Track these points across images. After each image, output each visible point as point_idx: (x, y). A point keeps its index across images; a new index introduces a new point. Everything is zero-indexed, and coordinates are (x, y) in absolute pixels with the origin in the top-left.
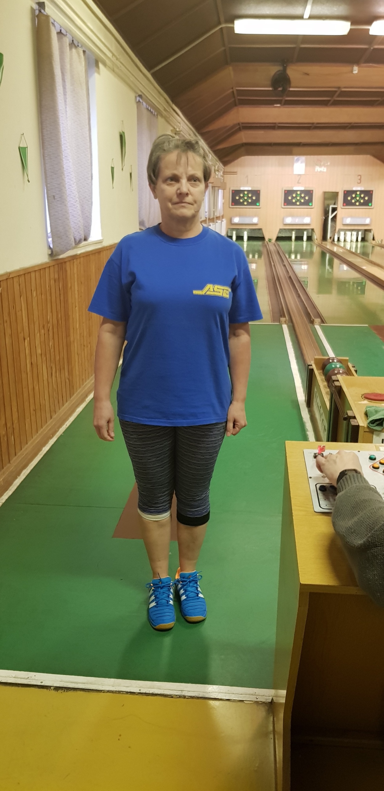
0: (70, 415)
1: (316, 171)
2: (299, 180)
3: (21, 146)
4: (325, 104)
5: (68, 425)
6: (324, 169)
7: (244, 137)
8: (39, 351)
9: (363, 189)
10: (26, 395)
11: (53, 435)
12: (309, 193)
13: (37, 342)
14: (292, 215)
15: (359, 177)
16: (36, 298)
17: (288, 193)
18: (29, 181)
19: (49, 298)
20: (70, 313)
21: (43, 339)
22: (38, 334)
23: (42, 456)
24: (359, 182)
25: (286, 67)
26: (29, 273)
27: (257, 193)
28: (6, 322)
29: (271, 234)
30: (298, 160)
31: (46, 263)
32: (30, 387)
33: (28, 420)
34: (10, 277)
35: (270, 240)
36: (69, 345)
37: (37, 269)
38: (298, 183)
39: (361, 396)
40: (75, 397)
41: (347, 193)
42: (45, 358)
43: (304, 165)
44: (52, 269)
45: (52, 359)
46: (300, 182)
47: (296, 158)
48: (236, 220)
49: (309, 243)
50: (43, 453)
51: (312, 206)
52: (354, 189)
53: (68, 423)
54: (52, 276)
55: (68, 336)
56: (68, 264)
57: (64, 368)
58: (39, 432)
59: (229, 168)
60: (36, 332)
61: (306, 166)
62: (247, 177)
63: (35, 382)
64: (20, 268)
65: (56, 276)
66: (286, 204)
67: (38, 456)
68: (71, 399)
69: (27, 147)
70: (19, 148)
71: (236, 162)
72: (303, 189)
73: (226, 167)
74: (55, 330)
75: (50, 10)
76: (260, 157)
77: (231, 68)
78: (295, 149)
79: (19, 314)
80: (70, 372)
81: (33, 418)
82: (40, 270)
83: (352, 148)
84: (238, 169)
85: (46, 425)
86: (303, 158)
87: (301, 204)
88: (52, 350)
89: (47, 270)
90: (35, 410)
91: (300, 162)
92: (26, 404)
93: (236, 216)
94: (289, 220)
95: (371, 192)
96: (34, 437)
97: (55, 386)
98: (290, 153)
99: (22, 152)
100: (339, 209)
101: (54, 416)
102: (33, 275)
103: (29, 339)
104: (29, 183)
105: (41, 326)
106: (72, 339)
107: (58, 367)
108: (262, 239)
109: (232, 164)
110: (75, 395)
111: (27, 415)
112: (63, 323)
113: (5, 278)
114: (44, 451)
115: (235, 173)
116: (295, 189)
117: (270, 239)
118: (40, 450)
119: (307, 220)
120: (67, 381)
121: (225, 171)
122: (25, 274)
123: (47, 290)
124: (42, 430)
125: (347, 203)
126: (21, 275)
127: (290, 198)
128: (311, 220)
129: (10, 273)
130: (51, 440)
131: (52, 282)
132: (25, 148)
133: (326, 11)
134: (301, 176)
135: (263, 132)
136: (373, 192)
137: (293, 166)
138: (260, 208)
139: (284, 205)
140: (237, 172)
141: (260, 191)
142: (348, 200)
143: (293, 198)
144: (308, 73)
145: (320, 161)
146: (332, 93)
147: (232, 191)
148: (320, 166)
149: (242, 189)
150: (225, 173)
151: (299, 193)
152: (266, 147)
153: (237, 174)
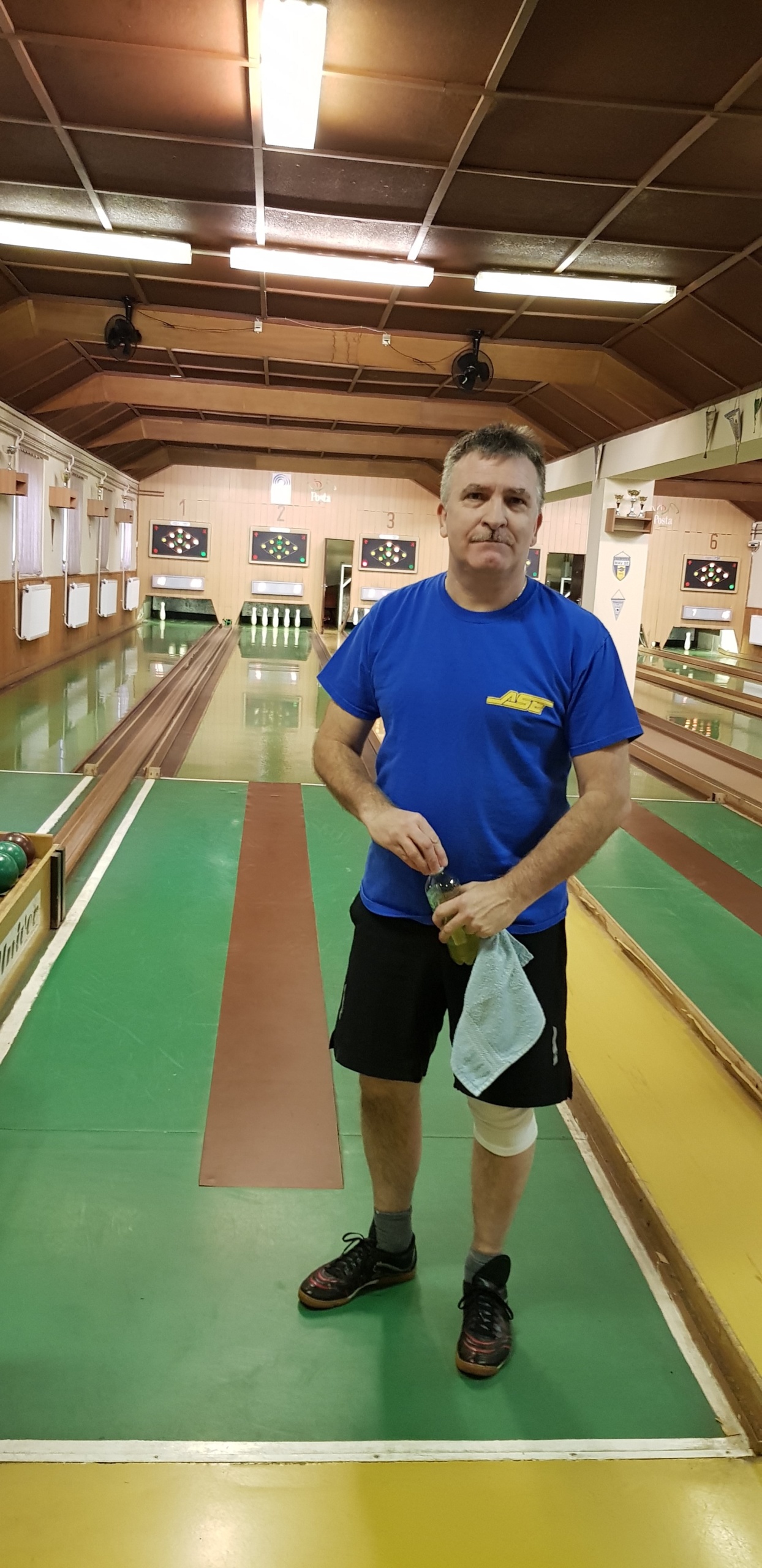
1: (312, 500)
2: (279, 517)
4: (258, 380)
6: (325, 498)
7: (145, 429)
9: (397, 538)
12: (300, 540)
14: (267, 579)
15: (391, 516)
17: (259, 537)
24: (391, 525)
25: (132, 308)
27: (201, 533)
29: (227, 610)
30: (278, 479)
35: (229, 622)
38: (279, 520)
41: (370, 544)
43: (289, 487)
46: (281, 518)
47: (274, 474)
48: (161, 581)
49: (307, 631)
51: (305, 563)
52: (382, 537)
59: (147, 484)
61: (293, 489)
62: (183, 502)
66: (256, 557)
71: (161, 473)
72: (288, 531)
73: (142, 482)
76: (201, 468)
77: (30, 302)
78: (262, 458)
83: (365, 463)
84: (167, 489)
86: (288, 476)
87: (285, 559)
91: (281, 482)
93: (162, 574)
94: (262, 588)
95: (413, 545)
98: (252, 465)
100: (354, 573)
108: (212, 619)
109: (155, 476)
115: (159, 494)
116: (273, 530)
117: (229, 620)
119: (297, 590)
121: (140, 489)
125: (371, 562)
127: (264, 546)
128: (304, 589)
133: (138, 220)
134: (284, 508)
135: (181, 423)
136: (415, 545)
137: (269, 488)
138: (207, 561)
139: (253, 559)
140: (163, 493)
141: (207, 529)
142: (371, 556)
143: (269, 546)
144: (172, 324)
145: (319, 483)
146: (257, 363)
147: (154, 525)
148: (319, 491)
149: (172, 523)
150: (140, 493)
151: (280, 538)
152: (206, 451)
153: (163, 496)
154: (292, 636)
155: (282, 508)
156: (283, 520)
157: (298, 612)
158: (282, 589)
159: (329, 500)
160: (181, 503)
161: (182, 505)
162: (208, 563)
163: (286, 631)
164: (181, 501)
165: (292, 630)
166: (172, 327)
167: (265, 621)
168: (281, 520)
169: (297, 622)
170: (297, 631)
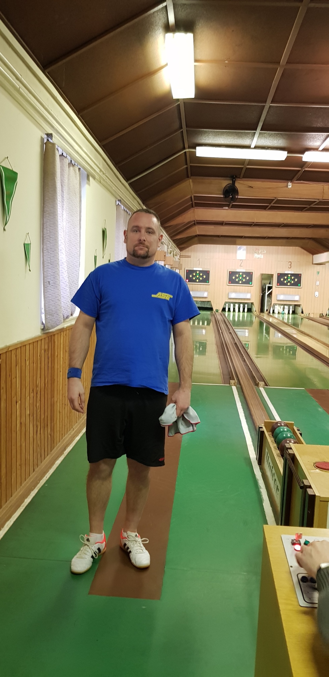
0: (50, 467)
1: (255, 257)
3: (26, 243)
4: (264, 208)
5: (48, 478)
7: (198, 230)
8: (28, 412)
9: (293, 273)
10: (14, 452)
11: (35, 487)
12: (250, 274)
13: (27, 405)
14: (235, 292)
15: (290, 263)
16: (29, 366)
17: (232, 274)
18: (30, 271)
19: (39, 365)
20: (55, 378)
21: (31, 401)
22: (28, 397)
23: (24, 508)
24: (290, 267)
25: (235, 181)
26: (25, 346)
27: (207, 273)
28: (3, 388)
29: (217, 306)
30: (240, 249)
31: (40, 337)
32: (18, 444)
33: (14, 475)
34: (9, 350)
35: (217, 311)
36: (52, 405)
37: (31, 342)
38: (240, 266)
39: (313, 464)
40: (55, 451)
41: (280, 276)
42: (32, 417)
43: (245, 252)
44: (43, 341)
45: (38, 418)
46: (241, 265)
47: (238, 247)
49: (249, 314)
50: (25, 504)
51: (252, 284)
52: (286, 272)
53: (48, 475)
54: (43, 347)
55: (53, 397)
56: (56, 336)
57: (48, 425)
58: (23, 485)
59: (184, 253)
60: (27, 395)
61: (247, 253)
62: (199, 259)
63: (23, 440)
64: (17, 341)
65: (46, 347)
66: (230, 282)
67: (21, 507)
68: (52, 452)
69: (31, 244)
70: (24, 244)
71: (190, 248)
72: (244, 271)
73: (182, 252)
74: (43, 393)
75: (56, 139)
76: (210, 245)
77: (191, 180)
78: (238, 240)
79: (14, 381)
80: (53, 429)
81: (19, 472)
82: (34, 343)
83: (284, 241)
84: (192, 254)
85: (29, 478)
86: (244, 247)
87: (243, 283)
88: (39, 411)
89: (39, 343)
90: (21, 465)
91: (242, 250)
92: (14, 460)
94: (233, 295)
95: (300, 275)
96: (18, 490)
97: (39, 442)
98: (234, 243)
99: (27, 248)
100: (274, 288)
101: (36, 470)
102: (27, 347)
103: (20, 402)
104: (30, 272)
105: (31, 390)
106: (55, 400)
107: (42, 425)
108: (211, 309)
109: (187, 249)
110: (55, 448)
111: (14, 469)
112: (50, 386)
113: (5, 351)
114: (26, 503)
115: (189, 257)
116: (238, 270)
118: (23, 501)
119: (248, 296)
120: (49, 436)
122: (21, 347)
123: (38, 359)
124: (25, 482)
125: (280, 283)
126: (18, 348)
127: (234, 278)
128: (251, 296)
129: (9, 347)
130: (33, 492)
131: (43, 351)
132: (29, 244)
133: (268, 143)
134: (243, 261)
135: (213, 227)
136: (301, 275)
137: (236, 252)
138: (209, 285)
139: (229, 283)
140: (191, 256)
141: (209, 271)
142: (281, 281)
143: (236, 278)
144: (252, 186)
145: (258, 250)
146: (270, 201)
147: (187, 270)
148: (258, 254)
149: (195, 269)
150: (181, 256)
151: (241, 274)
152: (215, 238)
153: (191, 258)
154: (243, 316)
155: (242, 261)
156: (242, 266)
157: (246, 305)
158: (242, 296)
159: (262, 257)
160: (198, 261)
161: (199, 261)
162: (210, 285)
163: (241, 314)
164: (198, 259)
165: (243, 313)
166: (252, 187)
167: (232, 310)
168: (241, 266)
169: (246, 310)
170: (246, 314)
